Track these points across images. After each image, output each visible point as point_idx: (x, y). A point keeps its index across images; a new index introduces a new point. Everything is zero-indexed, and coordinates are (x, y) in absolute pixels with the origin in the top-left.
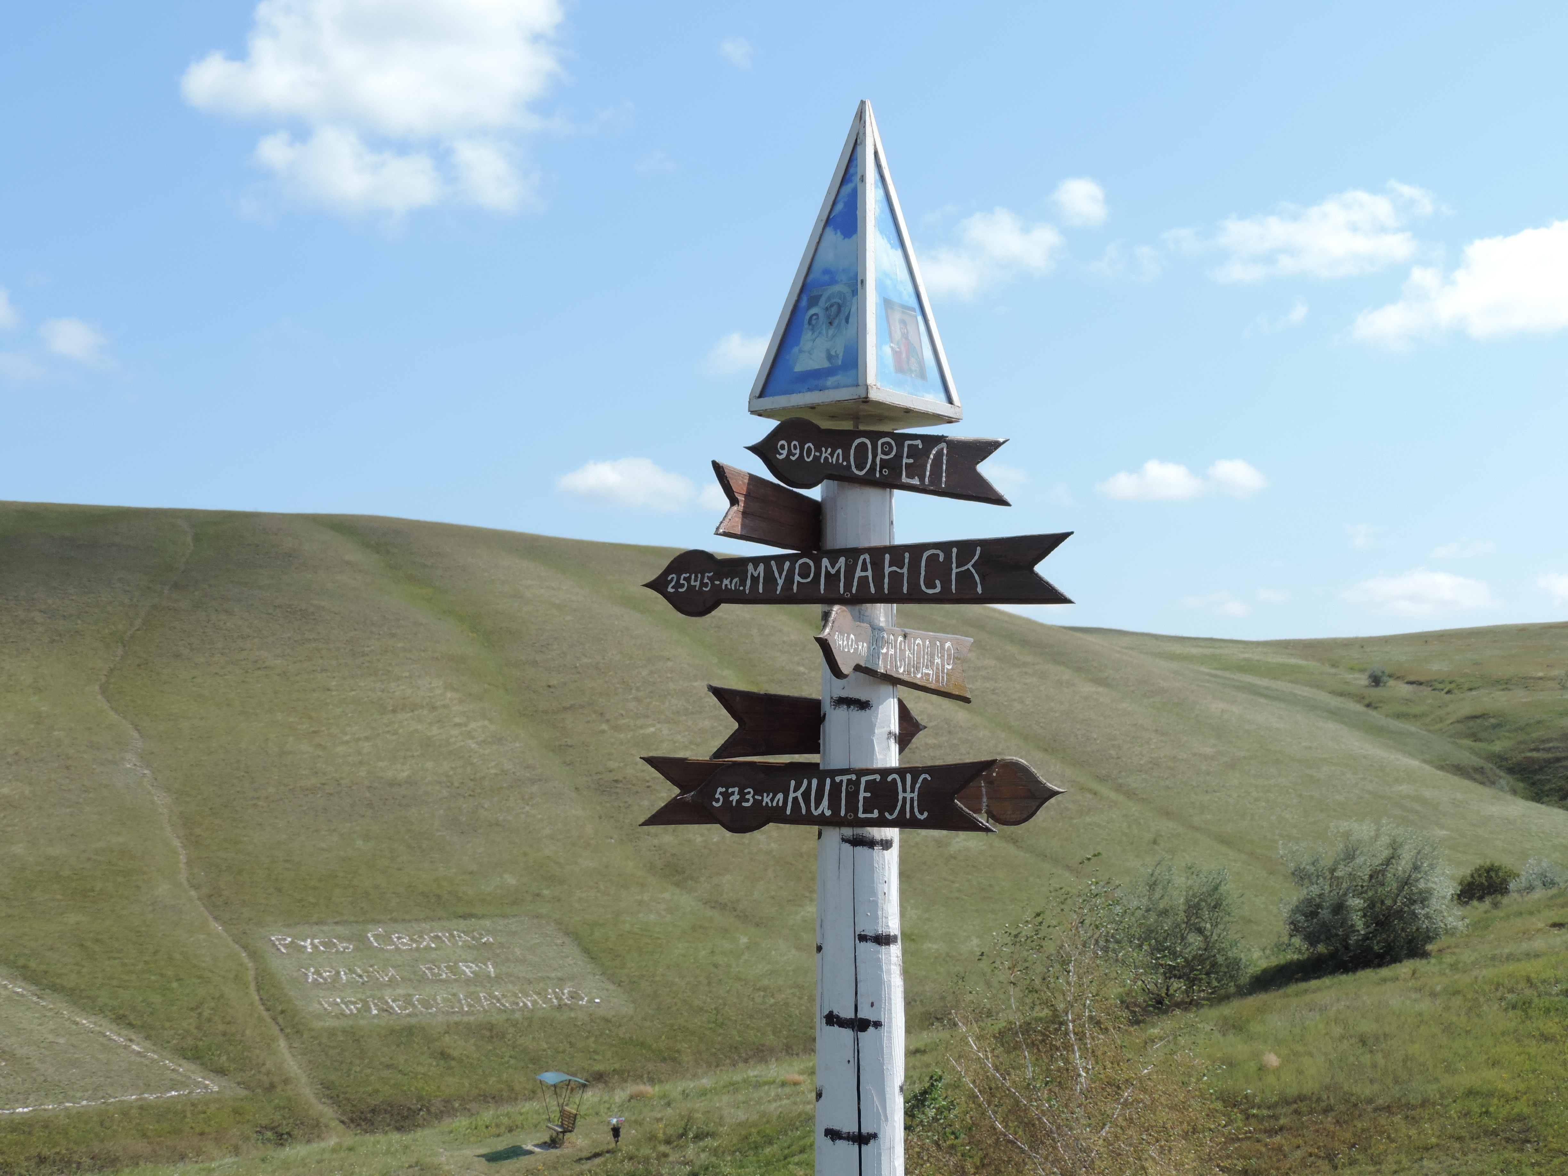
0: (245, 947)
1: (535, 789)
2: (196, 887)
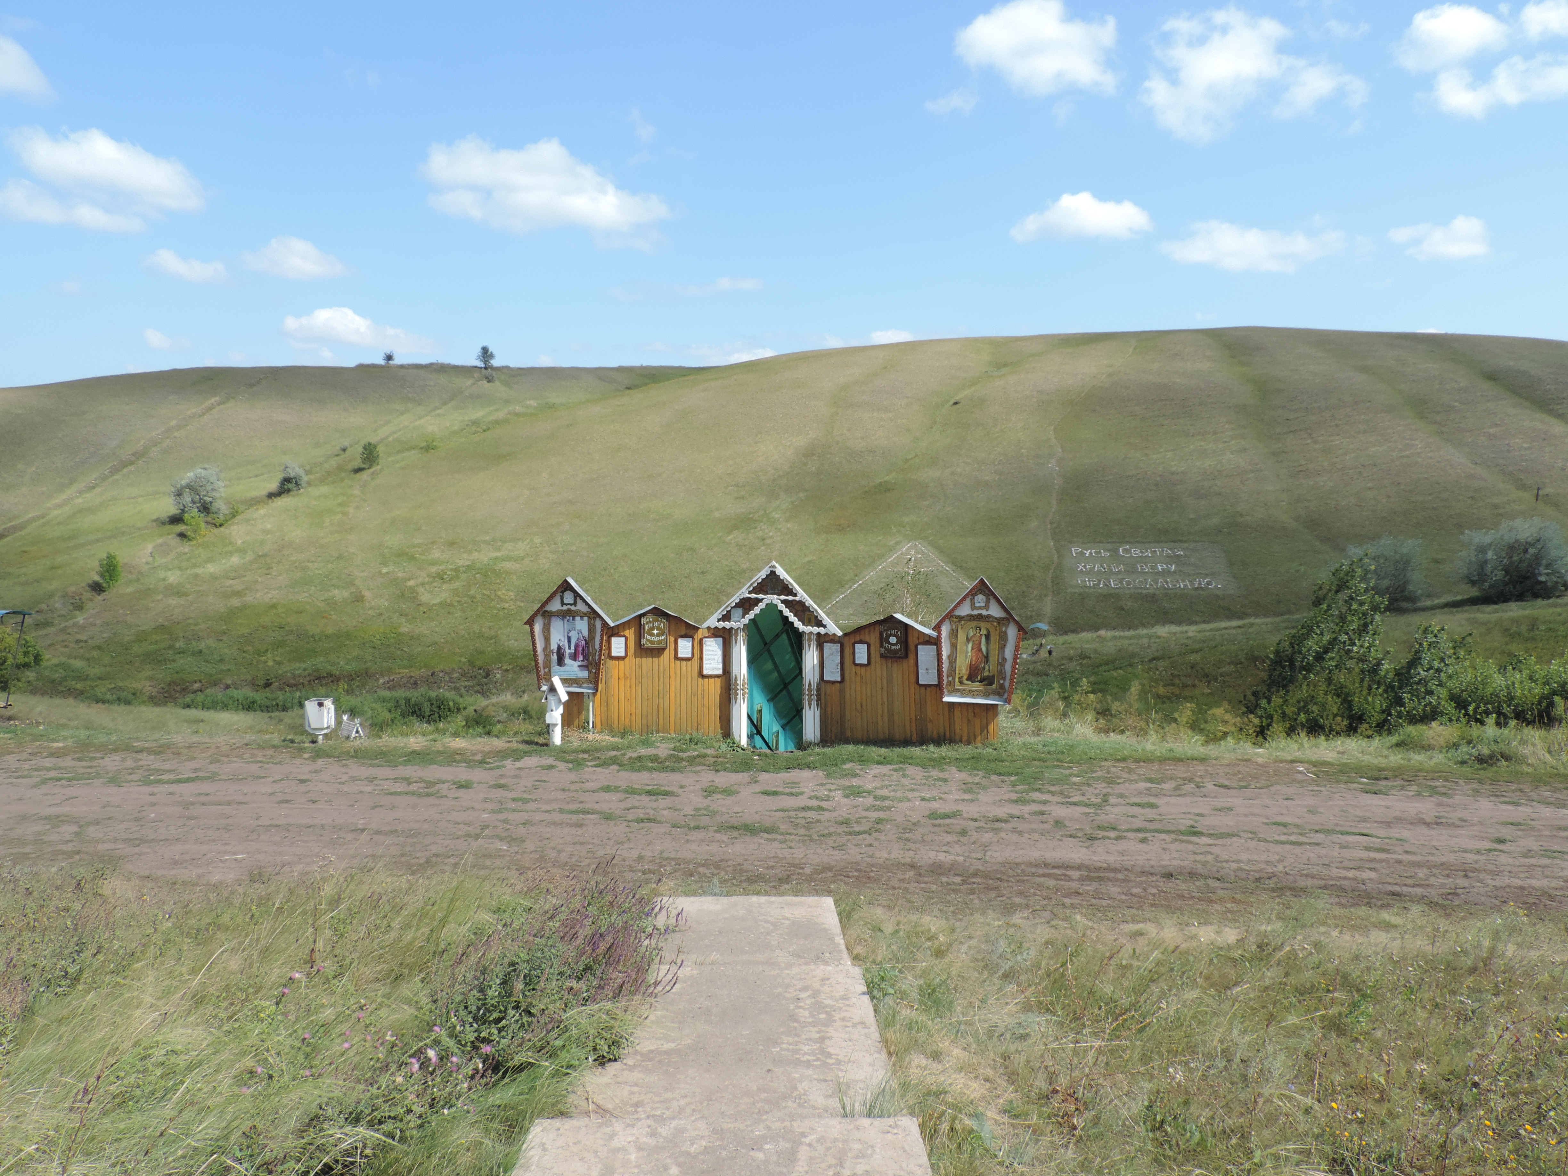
0: (1058, 552)
1: (1252, 475)
2: (1051, 523)
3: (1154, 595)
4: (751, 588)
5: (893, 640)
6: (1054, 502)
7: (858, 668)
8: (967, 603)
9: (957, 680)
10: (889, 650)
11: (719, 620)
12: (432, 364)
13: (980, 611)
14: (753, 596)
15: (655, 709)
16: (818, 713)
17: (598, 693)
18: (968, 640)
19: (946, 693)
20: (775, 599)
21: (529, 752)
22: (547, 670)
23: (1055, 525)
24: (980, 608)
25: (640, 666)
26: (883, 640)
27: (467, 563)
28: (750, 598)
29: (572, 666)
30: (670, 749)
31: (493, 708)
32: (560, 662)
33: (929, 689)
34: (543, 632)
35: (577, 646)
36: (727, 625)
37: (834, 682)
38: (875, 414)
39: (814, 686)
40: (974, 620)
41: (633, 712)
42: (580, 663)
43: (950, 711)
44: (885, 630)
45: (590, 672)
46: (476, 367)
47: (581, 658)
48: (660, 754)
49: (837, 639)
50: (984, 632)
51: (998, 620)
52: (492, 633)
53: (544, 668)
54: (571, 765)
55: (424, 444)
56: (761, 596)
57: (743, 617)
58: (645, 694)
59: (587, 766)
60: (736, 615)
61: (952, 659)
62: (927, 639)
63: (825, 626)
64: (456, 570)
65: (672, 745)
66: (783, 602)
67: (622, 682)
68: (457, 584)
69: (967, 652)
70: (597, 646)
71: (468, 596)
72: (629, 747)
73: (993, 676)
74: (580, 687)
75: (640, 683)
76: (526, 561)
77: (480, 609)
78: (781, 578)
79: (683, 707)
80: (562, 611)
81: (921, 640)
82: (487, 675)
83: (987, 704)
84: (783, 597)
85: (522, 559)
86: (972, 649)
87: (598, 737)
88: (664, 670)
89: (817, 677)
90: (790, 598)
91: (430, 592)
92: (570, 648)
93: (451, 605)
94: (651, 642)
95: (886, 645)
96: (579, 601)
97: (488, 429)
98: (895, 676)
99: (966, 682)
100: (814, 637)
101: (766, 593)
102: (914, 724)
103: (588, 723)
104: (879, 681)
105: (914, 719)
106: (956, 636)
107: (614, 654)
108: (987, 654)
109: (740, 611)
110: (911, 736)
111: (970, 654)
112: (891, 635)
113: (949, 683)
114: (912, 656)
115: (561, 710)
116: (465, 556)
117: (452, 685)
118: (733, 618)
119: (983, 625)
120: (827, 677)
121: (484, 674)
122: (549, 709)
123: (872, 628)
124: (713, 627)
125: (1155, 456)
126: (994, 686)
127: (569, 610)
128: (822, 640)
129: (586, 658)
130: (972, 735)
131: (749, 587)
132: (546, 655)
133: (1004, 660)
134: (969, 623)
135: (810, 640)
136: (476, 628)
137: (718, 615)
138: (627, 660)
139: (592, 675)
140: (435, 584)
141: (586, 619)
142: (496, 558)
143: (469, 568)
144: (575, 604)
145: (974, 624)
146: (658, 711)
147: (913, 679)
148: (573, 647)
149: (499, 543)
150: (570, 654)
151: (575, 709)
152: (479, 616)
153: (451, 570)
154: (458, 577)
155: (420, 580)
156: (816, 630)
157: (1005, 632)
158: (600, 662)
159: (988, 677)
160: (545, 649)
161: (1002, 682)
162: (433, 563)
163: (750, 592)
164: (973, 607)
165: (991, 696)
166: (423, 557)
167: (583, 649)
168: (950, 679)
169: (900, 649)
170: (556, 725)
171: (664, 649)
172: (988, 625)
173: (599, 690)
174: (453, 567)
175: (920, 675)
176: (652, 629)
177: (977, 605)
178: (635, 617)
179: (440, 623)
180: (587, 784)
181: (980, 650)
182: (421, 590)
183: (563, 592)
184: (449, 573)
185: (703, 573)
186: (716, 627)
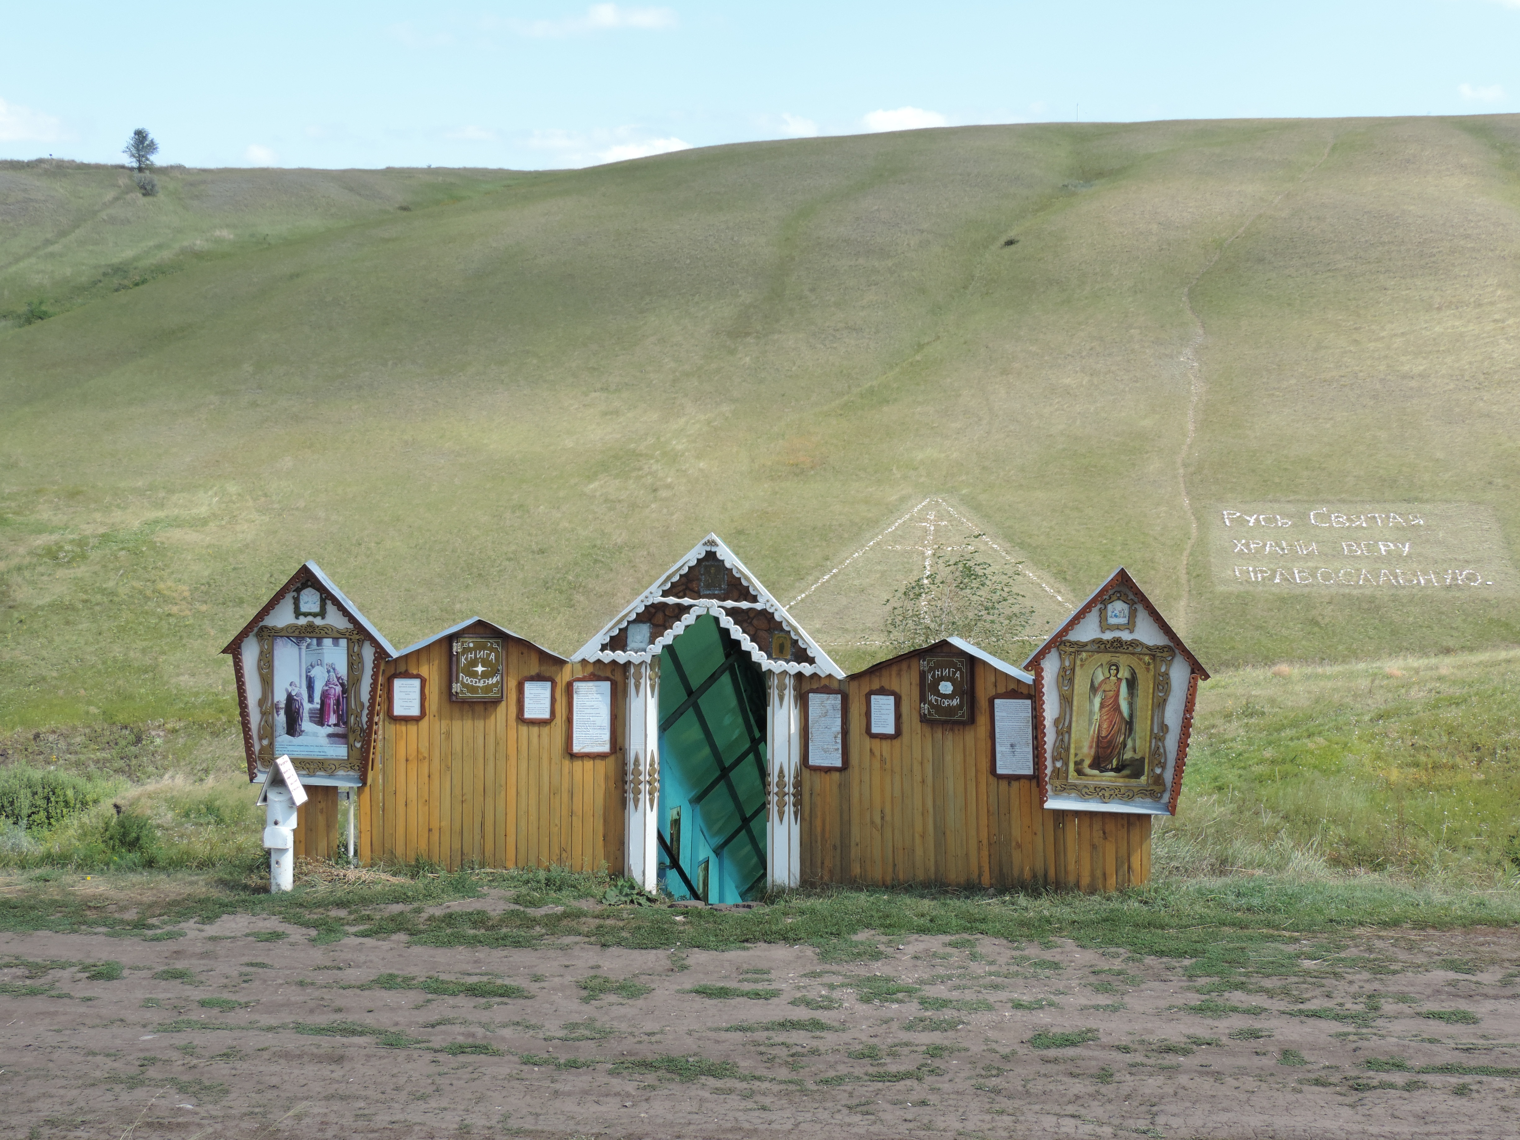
0: (1198, 519)
2: (1185, 465)
3: (1372, 599)
4: (668, 586)
5: (946, 687)
6: (1191, 427)
7: (877, 741)
8: (1093, 618)
9: (1072, 766)
10: (937, 708)
11: (604, 648)
12: (40, 161)
13: (1117, 634)
14: (672, 600)
15: (478, 820)
16: (796, 829)
17: (367, 789)
18: (1094, 689)
19: (1050, 793)
20: (714, 607)
21: (231, 905)
22: (265, 742)
23: (1192, 469)
24: (1118, 627)
25: (449, 735)
26: (928, 687)
27: (101, 530)
28: (665, 605)
29: (315, 735)
30: (507, 900)
31: (149, 803)
32: (293, 728)
33: (1015, 784)
34: (260, 668)
35: (325, 696)
36: (620, 657)
37: (828, 770)
38: (861, 261)
39: (789, 778)
40: (1106, 651)
41: (435, 825)
42: (330, 730)
43: (1056, 827)
44: (931, 669)
45: (351, 747)
46: (123, 167)
47: (333, 719)
48: (488, 909)
49: (835, 685)
50: (1124, 673)
51: (1154, 652)
52: (148, 661)
53: (261, 739)
54: (313, 933)
55: (23, 309)
56: (686, 601)
57: (652, 642)
58: (457, 791)
59: (347, 934)
60: (639, 638)
61: (1063, 729)
62: (1012, 686)
63: (811, 661)
64: (81, 543)
65: (512, 893)
66: (730, 612)
67: (413, 766)
68: (81, 571)
69: (1091, 712)
70: (365, 696)
71: (102, 591)
72: (429, 895)
73: (1142, 759)
74: (331, 776)
75: (449, 768)
76: (212, 526)
77: (126, 615)
78: (728, 565)
79: (533, 817)
80: (297, 627)
81: (1001, 690)
82: (139, 740)
83: (1129, 815)
84: (730, 604)
85: (204, 522)
86: (1102, 706)
87: (366, 875)
88: (497, 744)
89: (796, 758)
90: (745, 605)
91: (32, 583)
92: (311, 699)
93: (71, 607)
94: (473, 689)
95: (933, 698)
96: (330, 608)
97: (144, 281)
98: (948, 758)
99: (1088, 771)
100: (789, 682)
101: (698, 595)
102: (985, 853)
103: (346, 847)
104: (917, 767)
105: (985, 842)
106: (1071, 681)
107: (398, 711)
108: (1131, 716)
109: (644, 630)
110: (980, 876)
111: (1097, 716)
112: (942, 679)
113: (1056, 772)
114: (982, 720)
115: (293, 822)
116: (98, 516)
117: (73, 758)
118: (631, 644)
119: (1123, 660)
120: (814, 760)
121: (132, 738)
122: (270, 821)
123: (904, 666)
124: (592, 660)
125: (1372, 345)
126: (1143, 779)
127: (311, 627)
128: (806, 687)
129: (342, 720)
130: (1099, 873)
131: (665, 582)
132: (263, 714)
133: (1164, 728)
134: (1096, 656)
135: (782, 688)
136: (117, 650)
137: (602, 637)
138: (424, 723)
139: (356, 754)
140: (41, 569)
141: (343, 642)
142: (156, 522)
143: (105, 538)
144: (322, 614)
145: (1106, 658)
146: (482, 824)
147: (984, 764)
148: (317, 699)
149: (162, 494)
150: (311, 711)
151: (321, 820)
152: (122, 629)
153: (72, 542)
154: (84, 557)
155: (15, 561)
156: (794, 667)
157: (1166, 675)
158: (370, 727)
159: (1133, 761)
160: (261, 703)
161: (1158, 771)
162: (40, 529)
163: (665, 594)
164: (1104, 626)
165: (1137, 799)
166: (20, 519)
167: (338, 703)
168: (1059, 764)
169: (960, 707)
170: (283, 851)
171: (495, 703)
172: (1134, 661)
173: (369, 782)
174: (75, 536)
175: (998, 756)
176: (474, 663)
177: (1112, 621)
178: (440, 641)
179: (51, 641)
180: (349, 971)
181: (1117, 708)
182: (16, 579)
183: (298, 590)
184: (67, 547)
185: (542, 551)
186: (599, 661)
